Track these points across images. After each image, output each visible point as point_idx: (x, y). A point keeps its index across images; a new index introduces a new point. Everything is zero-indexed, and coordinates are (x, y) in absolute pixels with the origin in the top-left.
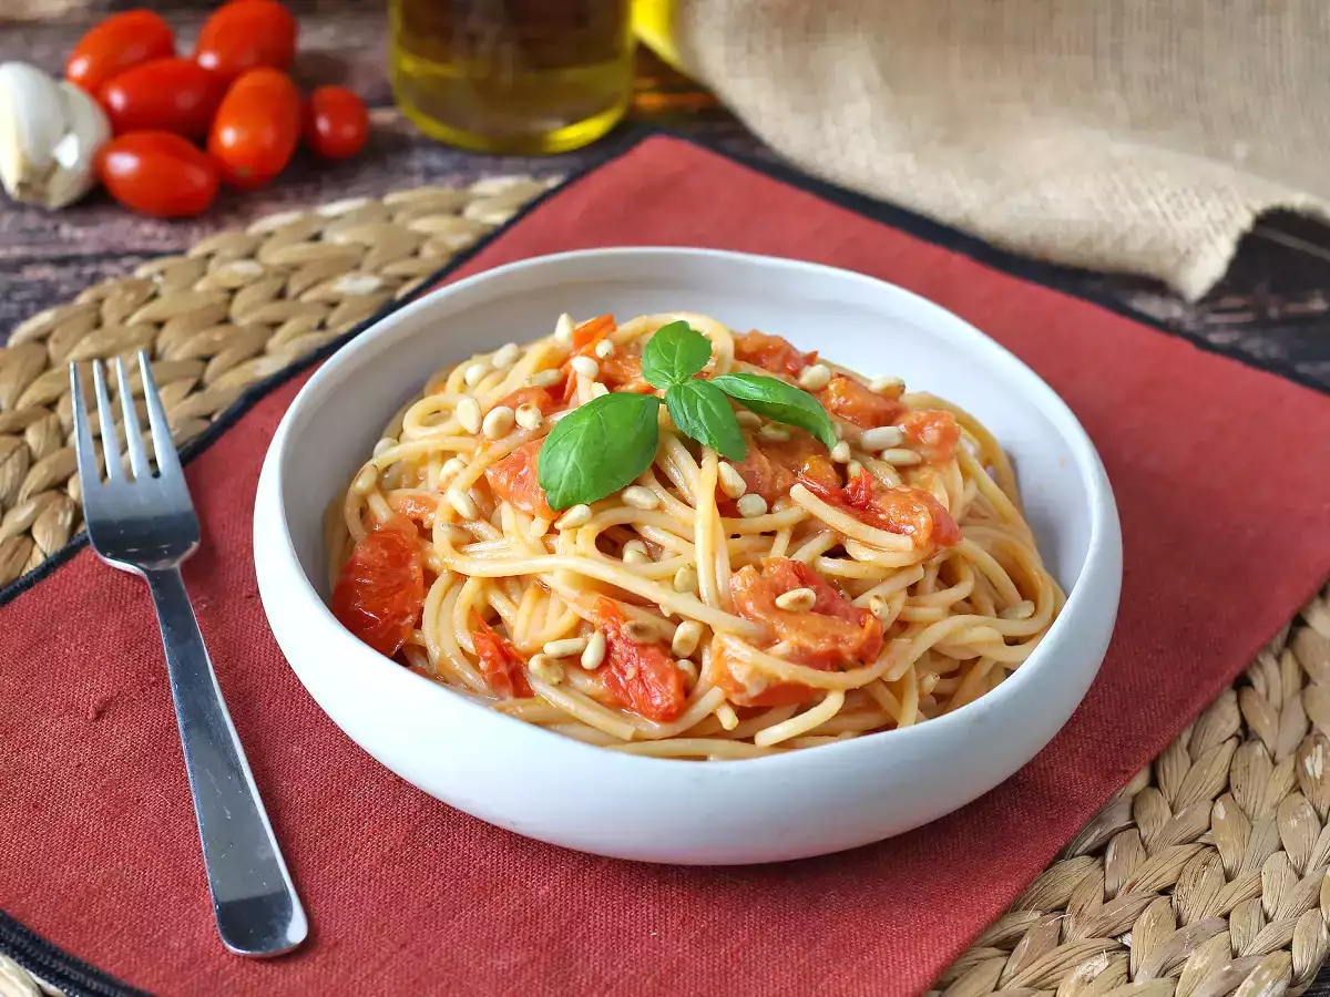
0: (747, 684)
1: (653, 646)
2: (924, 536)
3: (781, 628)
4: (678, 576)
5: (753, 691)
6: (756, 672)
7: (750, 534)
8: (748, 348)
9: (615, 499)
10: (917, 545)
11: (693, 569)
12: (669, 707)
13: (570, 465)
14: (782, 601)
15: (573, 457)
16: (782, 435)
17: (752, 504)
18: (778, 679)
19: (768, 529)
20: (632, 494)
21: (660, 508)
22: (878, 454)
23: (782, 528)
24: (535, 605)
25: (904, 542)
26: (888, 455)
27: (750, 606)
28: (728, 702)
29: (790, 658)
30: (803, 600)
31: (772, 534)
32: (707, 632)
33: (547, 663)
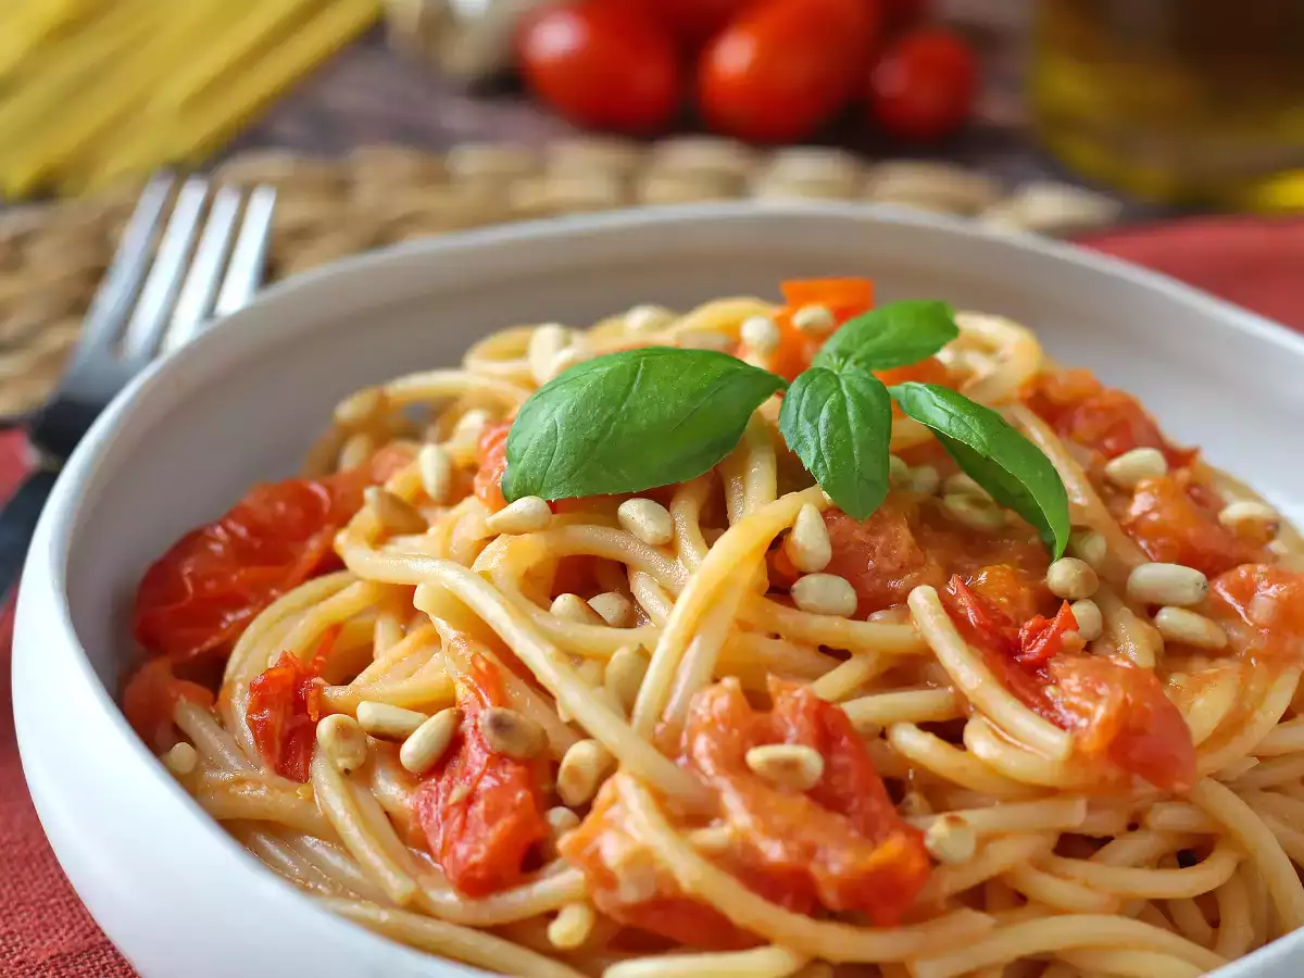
0: (620, 874)
1: (517, 762)
2: (1091, 743)
3: (731, 800)
4: (615, 657)
5: (629, 894)
6: (642, 859)
7: (801, 642)
8: (1056, 393)
9: (604, 508)
10: (1076, 756)
11: (644, 656)
12: (474, 867)
13: (548, 423)
14: (757, 756)
15: (557, 415)
16: (980, 518)
17: (824, 592)
18: (675, 884)
19: (833, 642)
20: (632, 510)
21: (669, 547)
22: (1150, 610)
23: (863, 651)
24: (414, 650)
25: (1055, 742)
26: (1166, 616)
27: (702, 744)
28: (588, 901)
29: (717, 858)
30: (791, 766)
31: (842, 655)
32: (609, 768)
33: (344, 732)
